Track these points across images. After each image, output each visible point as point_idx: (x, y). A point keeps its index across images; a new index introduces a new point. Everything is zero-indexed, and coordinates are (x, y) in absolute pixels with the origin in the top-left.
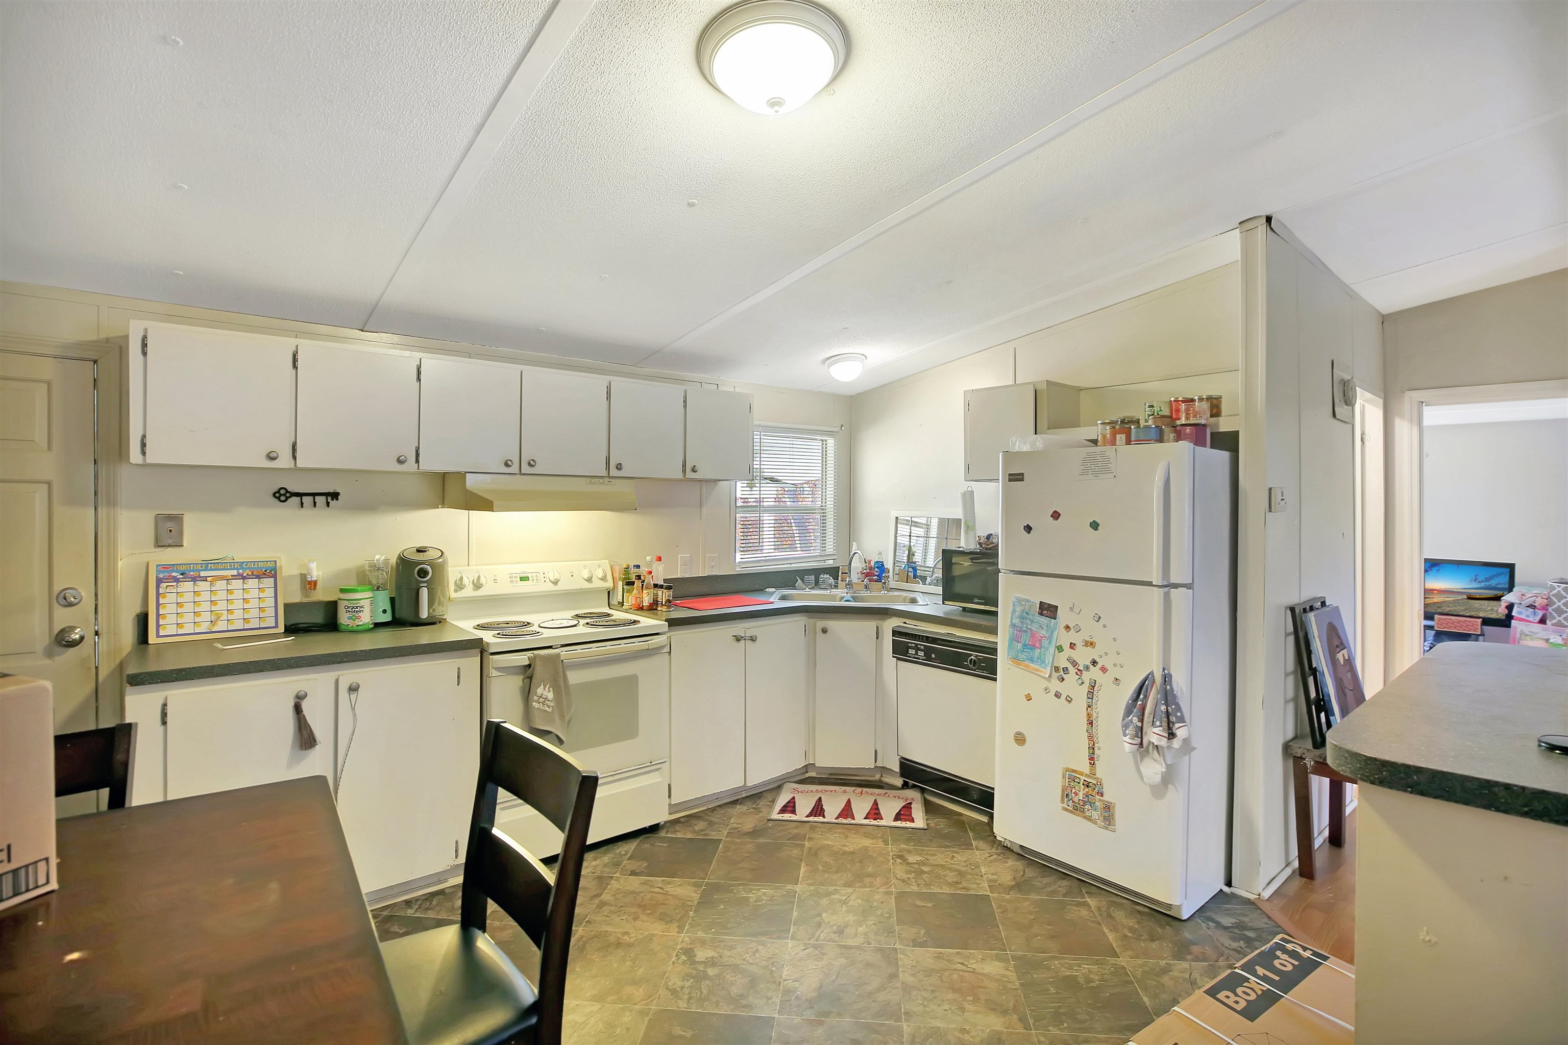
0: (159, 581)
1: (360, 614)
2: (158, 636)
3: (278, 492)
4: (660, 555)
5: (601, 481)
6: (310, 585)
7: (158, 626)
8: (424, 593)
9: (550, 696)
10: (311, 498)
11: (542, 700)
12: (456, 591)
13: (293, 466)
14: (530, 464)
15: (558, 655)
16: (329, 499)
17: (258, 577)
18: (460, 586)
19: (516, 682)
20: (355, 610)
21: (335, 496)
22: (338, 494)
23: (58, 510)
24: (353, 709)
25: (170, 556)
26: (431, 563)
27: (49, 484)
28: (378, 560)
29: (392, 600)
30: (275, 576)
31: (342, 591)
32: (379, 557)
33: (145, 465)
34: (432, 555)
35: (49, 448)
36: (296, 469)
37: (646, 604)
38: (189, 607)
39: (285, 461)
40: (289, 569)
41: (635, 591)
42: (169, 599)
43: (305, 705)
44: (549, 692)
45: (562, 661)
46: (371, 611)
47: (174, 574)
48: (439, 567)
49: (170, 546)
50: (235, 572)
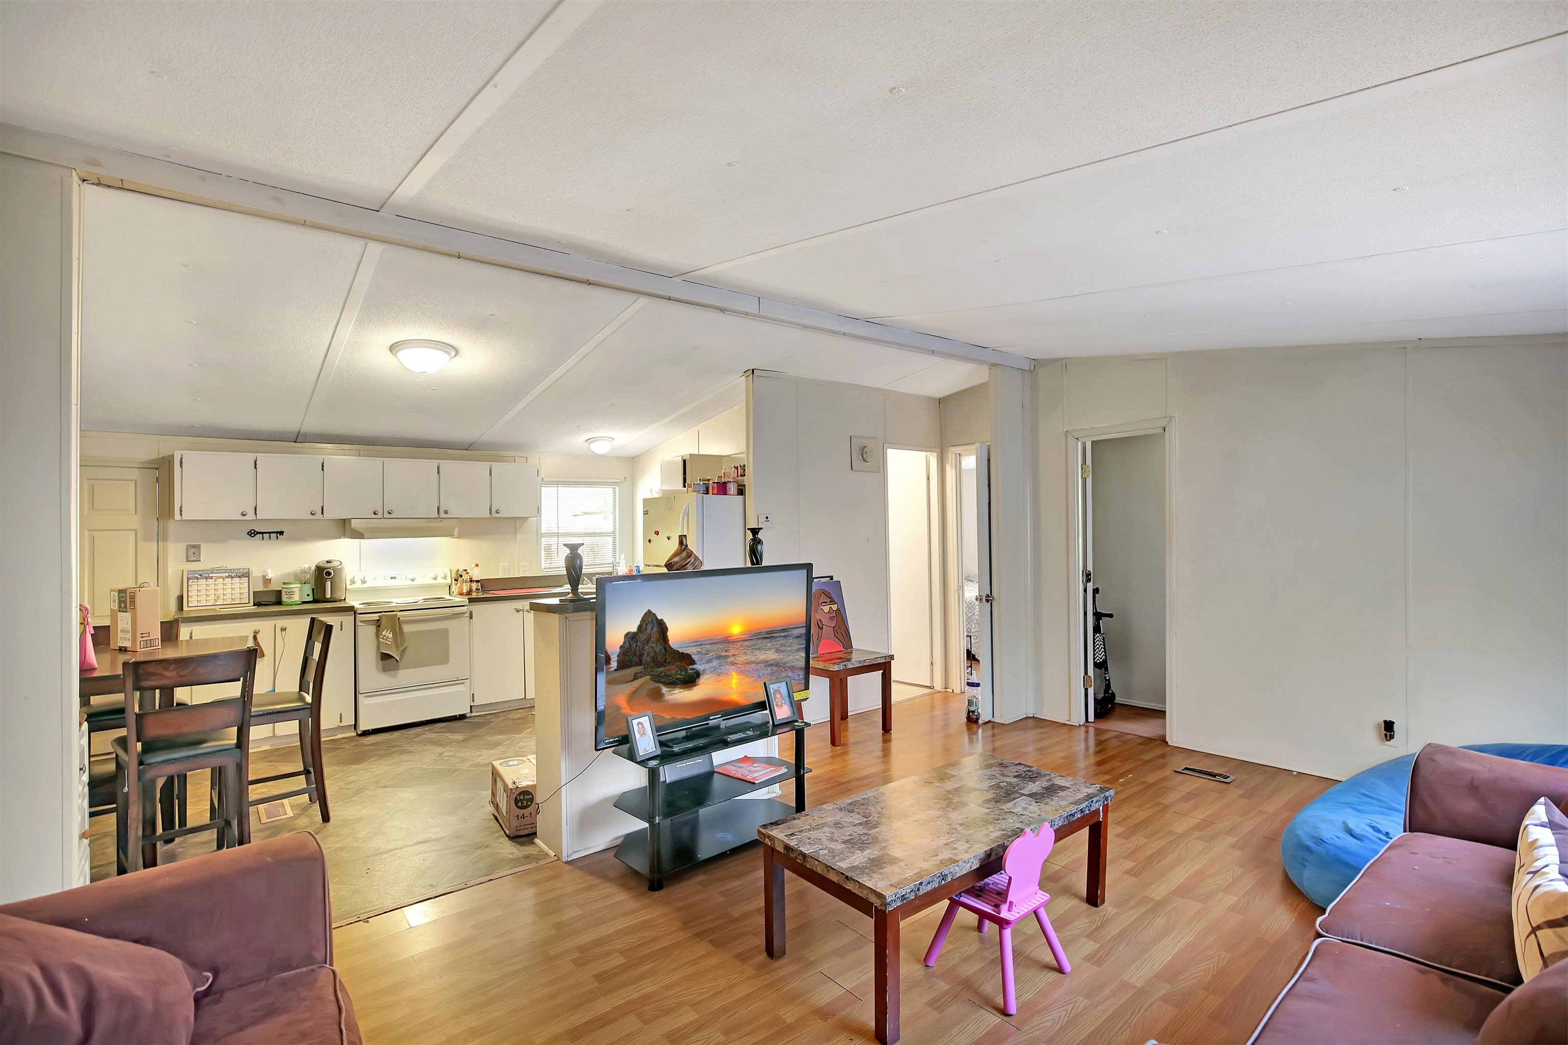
0: (188, 579)
1: (293, 596)
2: (188, 607)
3: (250, 532)
4: (477, 563)
5: (436, 520)
6: (267, 581)
7: (188, 601)
8: (328, 584)
9: (391, 636)
10: (268, 534)
11: (385, 638)
12: (351, 584)
13: (255, 518)
14: (389, 513)
15: (397, 614)
16: (278, 534)
17: (239, 577)
18: (353, 582)
19: (373, 629)
20: (291, 593)
21: (281, 533)
22: (283, 532)
23: (140, 544)
24: (283, 640)
25: (194, 566)
26: (334, 569)
27: (136, 531)
28: (305, 567)
29: (313, 589)
30: (248, 577)
31: (284, 583)
32: (306, 566)
33: (182, 521)
34: (334, 564)
35: (136, 513)
36: (257, 520)
37: (465, 591)
38: (204, 592)
39: (250, 516)
40: (256, 573)
41: (459, 584)
42: (193, 588)
43: (258, 636)
44: (390, 634)
45: (399, 618)
46: (300, 594)
47: (196, 575)
48: (338, 571)
49: (194, 561)
50: (227, 574)
